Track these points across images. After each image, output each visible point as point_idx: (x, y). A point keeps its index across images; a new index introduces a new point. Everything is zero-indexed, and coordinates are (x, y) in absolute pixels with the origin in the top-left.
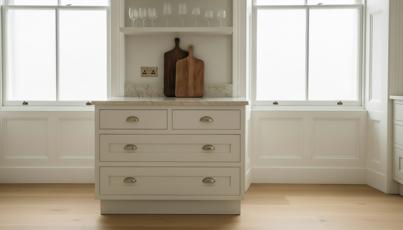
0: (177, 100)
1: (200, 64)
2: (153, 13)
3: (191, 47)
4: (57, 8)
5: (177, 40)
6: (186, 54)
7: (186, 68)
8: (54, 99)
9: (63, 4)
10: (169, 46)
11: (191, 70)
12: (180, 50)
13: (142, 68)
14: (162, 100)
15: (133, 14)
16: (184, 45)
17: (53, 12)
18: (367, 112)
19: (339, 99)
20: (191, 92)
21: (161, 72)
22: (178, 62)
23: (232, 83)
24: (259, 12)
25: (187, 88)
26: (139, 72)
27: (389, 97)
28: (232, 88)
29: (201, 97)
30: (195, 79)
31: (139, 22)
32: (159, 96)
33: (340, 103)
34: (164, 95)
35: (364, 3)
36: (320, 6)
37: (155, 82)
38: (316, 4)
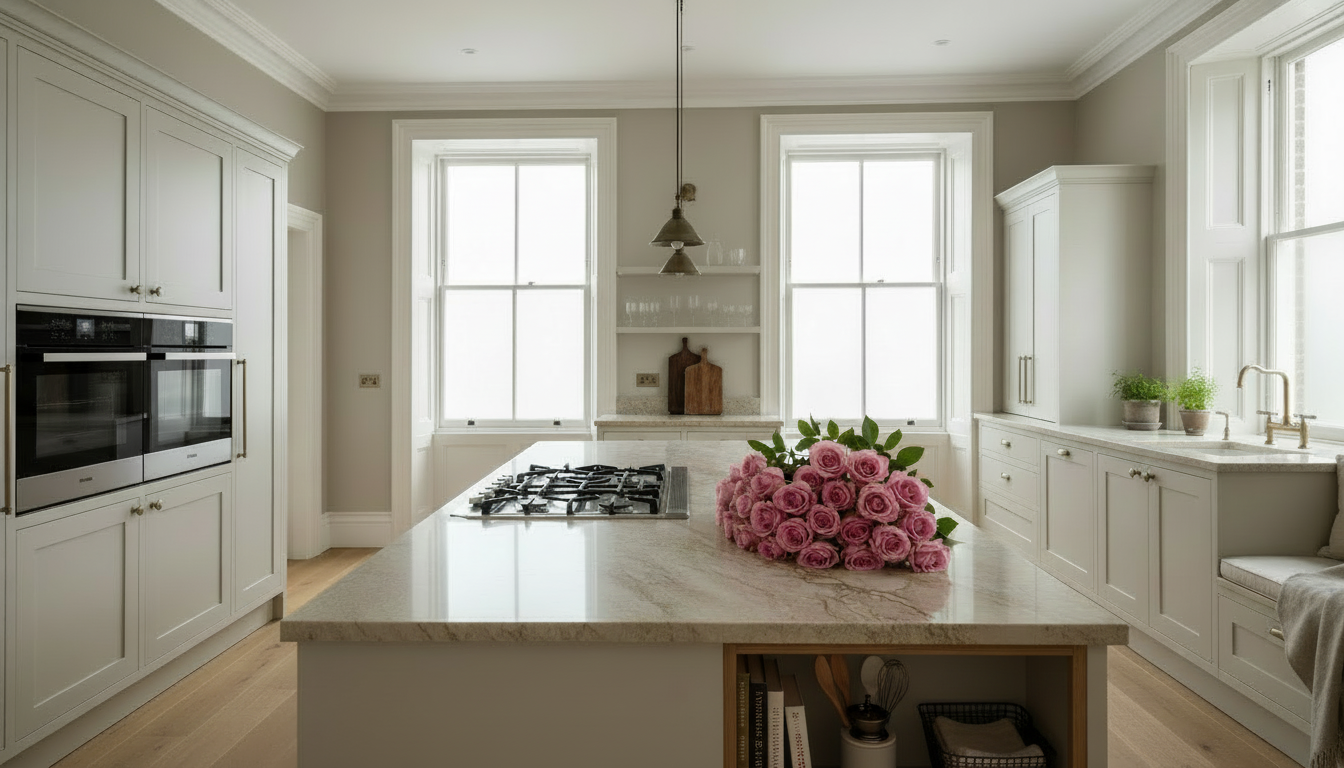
0: (686, 419)
1: (716, 371)
2: (654, 307)
3: (705, 350)
4: (515, 288)
5: (685, 341)
6: (697, 359)
7: (698, 379)
8: (509, 417)
9: (522, 281)
10: (673, 348)
11: (705, 379)
12: (691, 354)
13: (638, 375)
14: (666, 419)
15: (630, 307)
16: (694, 347)
17: (509, 293)
18: (949, 436)
19: (911, 417)
20: (706, 408)
21: (664, 380)
22: (688, 369)
23: (759, 396)
24: (796, 292)
25: (700, 403)
26: (635, 381)
27: (973, 416)
28: (759, 402)
29: (718, 413)
30: (711, 391)
31: (637, 317)
32: (662, 414)
33: (911, 423)
34: (668, 411)
35: (942, 281)
37: (656, 394)
38: (875, 281)
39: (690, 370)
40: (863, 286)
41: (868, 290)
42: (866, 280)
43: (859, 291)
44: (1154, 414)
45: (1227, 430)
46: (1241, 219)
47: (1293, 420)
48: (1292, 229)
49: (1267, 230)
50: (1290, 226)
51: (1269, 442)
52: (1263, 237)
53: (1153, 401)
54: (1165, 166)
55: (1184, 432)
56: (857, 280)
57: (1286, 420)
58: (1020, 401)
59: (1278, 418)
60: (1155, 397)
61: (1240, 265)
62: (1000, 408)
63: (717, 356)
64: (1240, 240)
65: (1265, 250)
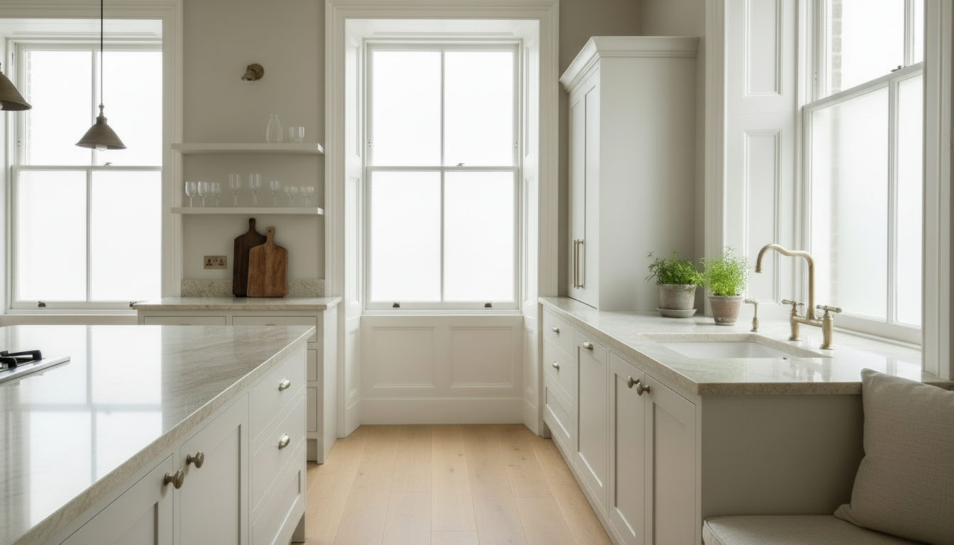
0: (249, 303)
1: (281, 252)
3: (271, 230)
4: (89, 169)
5: (252, 221)
6: (263, 239)
7: (263, 258)
9: (99, 164)
10: (240, 229)
11: (269, 260)
12: (258, 234)
13: (205, 257)
14: (230, 303)
16: (261, 227)
17: (84, 173)
18: (523, 317)
19: (488, 300)
20: (269, 290)
21: (230, 262)
22: (252, 250)
23: (324, 278)
24: (375, 176)
25: (263, 285)
26: (202, 263)
27: (539, 301)
28: (323, 284)
29: (280, 296)
30: (274, 273)
32: (226, 296)
33: (488, 305)
34: (232, 294)
35: (519, 165)
36: (460, 168)
37: (223, 276)
38: (455, 164)
39: (255, 250)
40: (442, 169)
41: (446, 174)
42: (446, 164)
43: (439, 174)
44: (689, 300)
45: (755, 319)
46: (778, 88)
47: (819, 313)
48: (830, 94)
49: (803, 101)
50: (827, 90)
51: (793, 338)
52: (800, 107)
53: (688, 286)
54: (705, 38)
55: (712, 321)
56: (438, 164)
57: (811, 315)
58: (575, 285)
59: (802, 312)
60: (690, 282)
61: (777, 138)
62: (564, 293)
63: (285, 236)
64: (778, 109)
65: (801, 118)
